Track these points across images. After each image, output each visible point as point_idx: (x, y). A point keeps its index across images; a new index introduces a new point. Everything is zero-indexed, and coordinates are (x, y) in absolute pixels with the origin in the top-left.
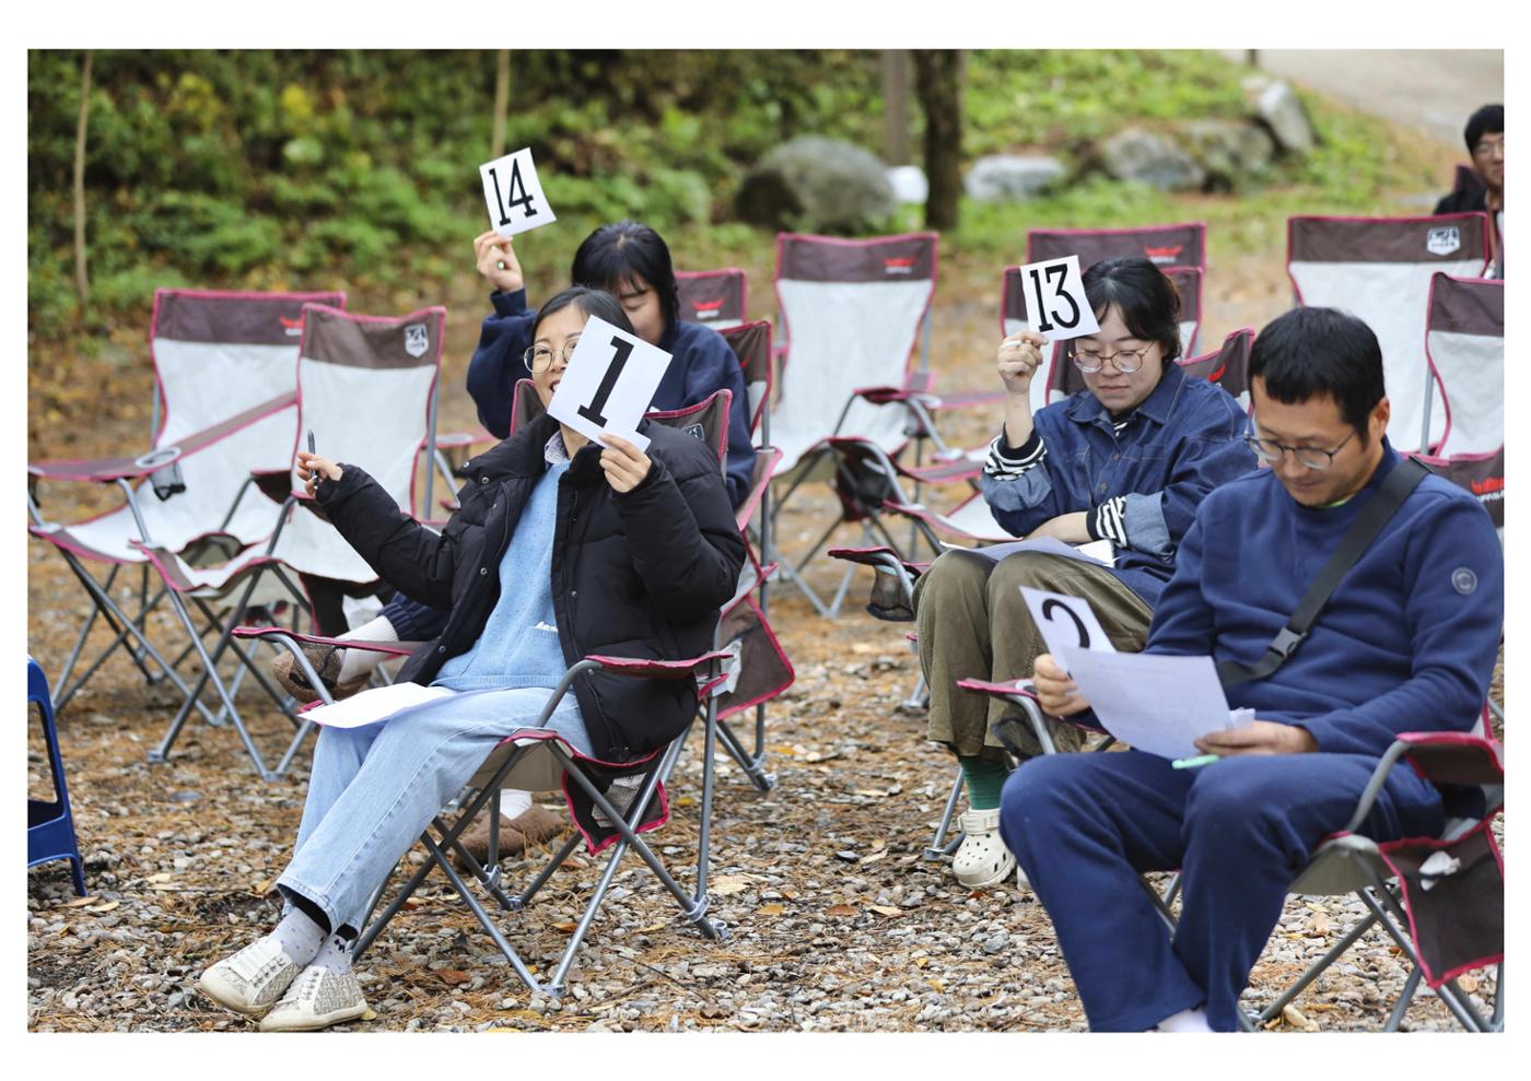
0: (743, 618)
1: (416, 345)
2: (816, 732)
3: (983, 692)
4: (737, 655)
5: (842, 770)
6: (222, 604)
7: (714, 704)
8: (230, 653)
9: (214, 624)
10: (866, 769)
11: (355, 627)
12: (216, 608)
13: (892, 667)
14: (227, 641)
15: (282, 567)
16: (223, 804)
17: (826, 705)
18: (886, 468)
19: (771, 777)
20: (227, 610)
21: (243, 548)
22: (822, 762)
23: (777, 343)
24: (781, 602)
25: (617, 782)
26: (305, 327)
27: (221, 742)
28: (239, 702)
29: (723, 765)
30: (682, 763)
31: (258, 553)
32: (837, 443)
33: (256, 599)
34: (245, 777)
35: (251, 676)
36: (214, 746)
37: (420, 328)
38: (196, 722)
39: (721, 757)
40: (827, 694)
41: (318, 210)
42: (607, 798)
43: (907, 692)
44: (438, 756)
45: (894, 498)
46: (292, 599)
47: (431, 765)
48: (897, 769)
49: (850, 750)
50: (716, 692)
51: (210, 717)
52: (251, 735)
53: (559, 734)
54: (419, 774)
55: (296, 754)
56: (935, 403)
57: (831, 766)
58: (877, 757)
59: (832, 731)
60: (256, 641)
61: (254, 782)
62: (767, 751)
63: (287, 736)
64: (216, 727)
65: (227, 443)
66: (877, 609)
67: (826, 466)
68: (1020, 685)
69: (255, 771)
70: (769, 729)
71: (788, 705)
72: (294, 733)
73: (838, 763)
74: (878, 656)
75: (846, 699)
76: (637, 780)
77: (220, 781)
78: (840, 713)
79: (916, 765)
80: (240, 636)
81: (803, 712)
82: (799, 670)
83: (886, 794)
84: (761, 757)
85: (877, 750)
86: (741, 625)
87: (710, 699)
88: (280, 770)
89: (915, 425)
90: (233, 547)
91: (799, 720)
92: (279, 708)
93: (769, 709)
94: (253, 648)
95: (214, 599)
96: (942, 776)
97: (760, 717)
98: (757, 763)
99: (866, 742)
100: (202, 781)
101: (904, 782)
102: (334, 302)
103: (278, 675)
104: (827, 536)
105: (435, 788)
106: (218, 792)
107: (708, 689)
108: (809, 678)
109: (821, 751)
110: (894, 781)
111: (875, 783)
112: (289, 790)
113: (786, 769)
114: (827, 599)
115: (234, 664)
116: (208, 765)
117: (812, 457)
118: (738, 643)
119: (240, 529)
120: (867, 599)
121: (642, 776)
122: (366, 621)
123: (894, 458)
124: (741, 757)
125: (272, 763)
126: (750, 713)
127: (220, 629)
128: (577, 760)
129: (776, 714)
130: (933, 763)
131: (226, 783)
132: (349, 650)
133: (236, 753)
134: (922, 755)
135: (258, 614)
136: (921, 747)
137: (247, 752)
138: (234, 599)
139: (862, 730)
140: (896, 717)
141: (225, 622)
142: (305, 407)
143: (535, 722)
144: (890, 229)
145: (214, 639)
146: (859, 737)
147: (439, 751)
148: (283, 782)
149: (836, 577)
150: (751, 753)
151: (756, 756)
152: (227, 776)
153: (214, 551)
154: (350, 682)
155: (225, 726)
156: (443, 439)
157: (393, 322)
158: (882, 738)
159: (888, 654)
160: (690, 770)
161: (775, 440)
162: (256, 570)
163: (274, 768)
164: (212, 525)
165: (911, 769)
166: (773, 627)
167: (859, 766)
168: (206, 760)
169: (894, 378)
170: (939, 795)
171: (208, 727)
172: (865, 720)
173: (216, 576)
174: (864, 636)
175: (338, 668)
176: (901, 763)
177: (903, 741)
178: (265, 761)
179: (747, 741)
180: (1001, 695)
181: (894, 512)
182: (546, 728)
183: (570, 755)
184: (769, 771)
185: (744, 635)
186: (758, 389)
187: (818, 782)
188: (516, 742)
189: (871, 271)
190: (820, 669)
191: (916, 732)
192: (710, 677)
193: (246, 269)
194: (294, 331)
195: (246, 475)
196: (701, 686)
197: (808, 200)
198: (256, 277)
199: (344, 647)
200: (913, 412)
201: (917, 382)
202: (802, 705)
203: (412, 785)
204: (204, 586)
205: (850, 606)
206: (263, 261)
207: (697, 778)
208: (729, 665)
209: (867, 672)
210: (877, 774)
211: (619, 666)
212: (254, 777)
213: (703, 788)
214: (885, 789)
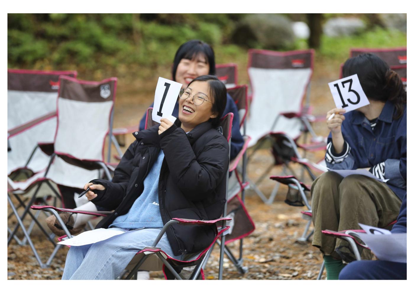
0: (235, 204)
1: (105, 93)
2: (263, 250)
3: (332, 235)
4: (232, 218)
5: (274, 266)
6: (25, 196)
7: (224, 239)
8: (28, 216)
9: (22, 204)
10: (283, 266)
11: (80, 206)
12: (23, 198)
13: (294, 225)
14: (27, 211)
15: (50, 182)
16: (24, 277)
17: (267, 240)
18: (292, 145)
19: (245, 268)
20: (27, 199)
21: (33, 174)
22: (266, 262)
23: (249, 93)
24: (250, 198)
25: (184, 269)
26: (60, 85)
27: (24, 252)
28: (31, 236)
29: (226, 264)
30: (209, 262)
31: (41, 176)
32: (272, 135)
33: (39, 195)
34: (33, 266)
35: (36, 225)
36: (21, 254)
37: (107, 86)
38: (13, 244)
39: (225, 260)
40: (268, 235)
41: (63, 38)
42: (180, 275)
43: (300, 235)
44: (112, 258)
45: (295, 156)
46: (53, 194)
47: (110, 262)
48: (296, 266)
49: (277, 257)
50: (225, 234)
51: (19, 242)
52: (37, 249)
53: (162, 249)
54: (105, 265)
55: (55, 257)
56: (312, 118)
57: (270, 264)
58: (287, 261)
59: (270, 250)
60: (40, 211)
61: (37, 268)
62: (244, 258)
63: (51, 250)
64: (22, 247)
65: (28, 132)
66: (289, 202)
67: (268, 143)
68: (347, 232)
69: (38, 264)
70: (245, 249)
71: (252, 240)
72: (53, 249)
73: (273, 263)
74: (287, 220)
75: (275, 237)
76: (192, 268)
77: (23, 268)
78: (273, 243)
79: (304, 264)
80: (34, 209)
81: (258, 242)
82: (257, 225)
83: (291, 276)
84: (242, 260)
85: (288, 258)
86: (234, 207)
87: (222, 236)
88: (48, 263)
89: (303, 127)
90: (30, 174)
91: (257, 245)
92: (47, 238)
93: (245, 241)
94: (38, 214)
95: (22, 194)
96: (314, 269)
97: (241, 244)
98: (240, 263)
99: (283, 255)
100: (16, 268)
101: (299, 271)
102: (72, 76)
103: (49, 225)
104: (268, 171)
105: (112, 271)
106: (22, 273)
107: (222, 231)
108: (260, 228)
109: (265, 258)
110: (294, 271)
111: (287, 271)
112: (51, 272)
113: (251, 265)
114: (268, 196)
115: (30, 221)
116: (18, 262)
117: (262, 140)
118: (233, 214)
119: (33, 166)
120: (285, 198)
121: (194, 267)
122: (84, 204)
123: (295, 141)
124: (234, 260)
125: (45, 261)
126: (237, 242)
127: (24, 206)
128: (169, 260)
129: (248, 243)
130: (311, 263)
131: (26, 269)
132: (78, 214)
133: (30, 257)
134: (305, 260)
135: (39, 200)
136: (306, 257)
137: (34, 256)
138: (30, 195)
139: (282, 250)
140: (296, 245)
141: (27, 204)
142: (60, 117)
143: (152, 245)
144: (294, 48)
145: (22, 210)
146: (281, 252)
147: (113, 256)
148: (50, 268)
149: (271, 188)
150: (237, 258)
151: (240, 259)
152: (26, 266)
153: (22, 175)
154: (77, 228)
155: (25, 245)
156: (115, 131)
157: (96, 84)
158: (290, 253)
159: (292, 219)
160: (213, 265)
161: (248, 133)
162: (39, 183)
163: (45, 263)
164: (21, 164)
165: (301, 266)
166: (247, 207)
167: (281, 265)
168: (18, 259)
169: (295, 108)
170: (313, 277)
171: (19, 246)
172: (283, 246)
173: (23, 185)
174: (282, 212)
175: (73, 222)
176: (297, 263)
177: (298, 254)
178: (42, 260)
179: (236, 254)
180: (340, 237)
181: (295, 162)
182: (157, 247)
183: (166, 258)
184: (244, 266)
185: (235, 211)
186: (242, 112)
187: (264, 270)
188: (144, 253)
189: (287, 65)
190: (264, 225)
191: (303, 251)
192: (223, 228)
193: (34, 61)
194: (56, 87)
195: (35, 144)
196: (219, 231)
197: (260, 35)
198: (38, 66)
199: (76, 213)
200: (303, 122)
201: (305, 110)
202: (257, 239)
203: (102, 270)
204: (18, 189)
205: (277, 199)
206: (42, 58)
207: (216, 268)
208: (229, 223)
209: (284, 226)
210: (288, 267)
211: (186, 222)
212: (37, 266)
213: (219, 272)
214: (291, 274)
